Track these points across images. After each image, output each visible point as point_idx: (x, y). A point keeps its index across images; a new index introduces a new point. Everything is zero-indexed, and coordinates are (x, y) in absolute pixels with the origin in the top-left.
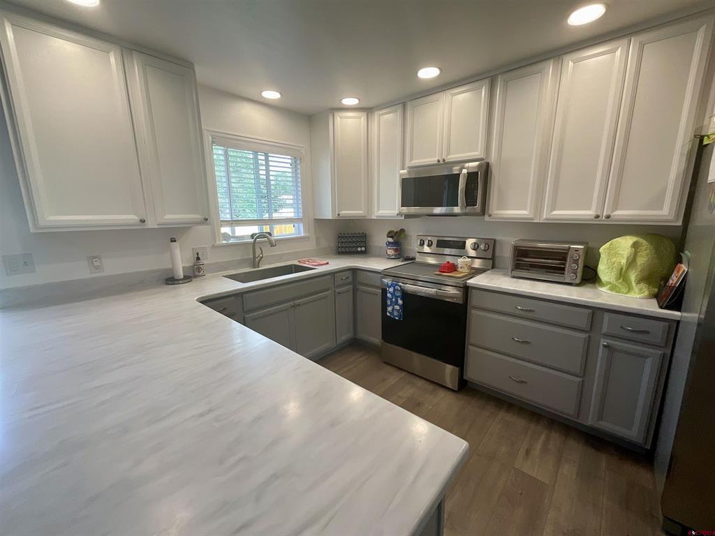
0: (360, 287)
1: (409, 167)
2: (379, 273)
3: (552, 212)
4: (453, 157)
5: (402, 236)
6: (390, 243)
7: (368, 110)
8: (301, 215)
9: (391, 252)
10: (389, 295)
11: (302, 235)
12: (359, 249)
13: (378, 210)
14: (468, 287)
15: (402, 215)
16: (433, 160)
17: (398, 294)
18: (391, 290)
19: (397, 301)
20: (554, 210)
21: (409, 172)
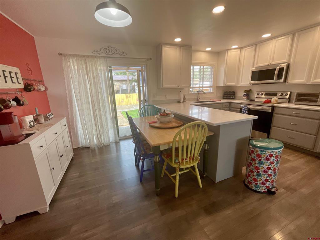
0: (232, 109)
1: (256, 67)
2: (240, 103)
3: (314, 80)
4: (274, 63)
5: (250, 92)
6: (244, 94)
7: (241, 48)
8: (212, 85)
9: (245, 98)
10: (243, 110)
11: (212, 91)
12: (232, 97)
13: (241, 83)
14: (274, 106)
15: (251, 84)
16: (266, 64)
17: (246, 110)
18: (244, 108)
19: (245, 112)
20: (316, 79)
21: (256, 69)
